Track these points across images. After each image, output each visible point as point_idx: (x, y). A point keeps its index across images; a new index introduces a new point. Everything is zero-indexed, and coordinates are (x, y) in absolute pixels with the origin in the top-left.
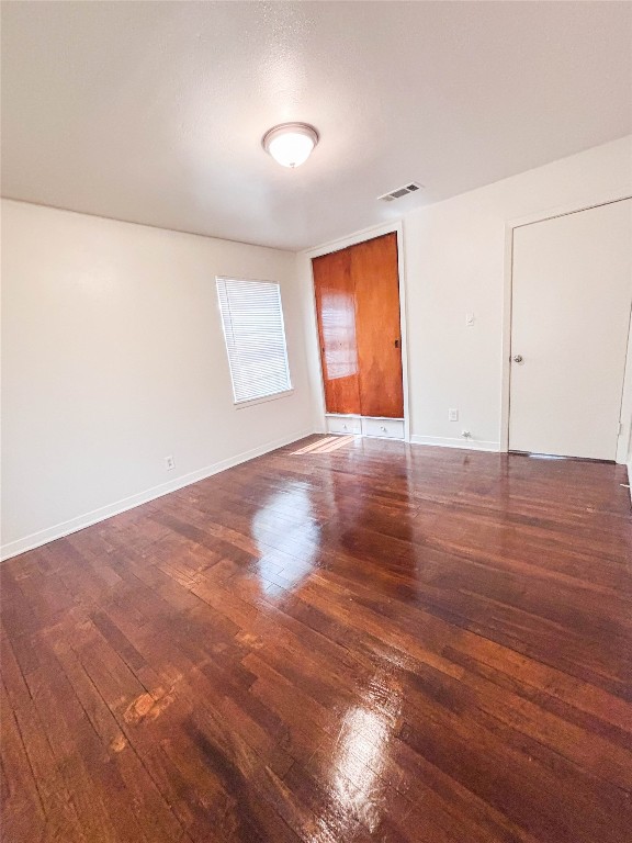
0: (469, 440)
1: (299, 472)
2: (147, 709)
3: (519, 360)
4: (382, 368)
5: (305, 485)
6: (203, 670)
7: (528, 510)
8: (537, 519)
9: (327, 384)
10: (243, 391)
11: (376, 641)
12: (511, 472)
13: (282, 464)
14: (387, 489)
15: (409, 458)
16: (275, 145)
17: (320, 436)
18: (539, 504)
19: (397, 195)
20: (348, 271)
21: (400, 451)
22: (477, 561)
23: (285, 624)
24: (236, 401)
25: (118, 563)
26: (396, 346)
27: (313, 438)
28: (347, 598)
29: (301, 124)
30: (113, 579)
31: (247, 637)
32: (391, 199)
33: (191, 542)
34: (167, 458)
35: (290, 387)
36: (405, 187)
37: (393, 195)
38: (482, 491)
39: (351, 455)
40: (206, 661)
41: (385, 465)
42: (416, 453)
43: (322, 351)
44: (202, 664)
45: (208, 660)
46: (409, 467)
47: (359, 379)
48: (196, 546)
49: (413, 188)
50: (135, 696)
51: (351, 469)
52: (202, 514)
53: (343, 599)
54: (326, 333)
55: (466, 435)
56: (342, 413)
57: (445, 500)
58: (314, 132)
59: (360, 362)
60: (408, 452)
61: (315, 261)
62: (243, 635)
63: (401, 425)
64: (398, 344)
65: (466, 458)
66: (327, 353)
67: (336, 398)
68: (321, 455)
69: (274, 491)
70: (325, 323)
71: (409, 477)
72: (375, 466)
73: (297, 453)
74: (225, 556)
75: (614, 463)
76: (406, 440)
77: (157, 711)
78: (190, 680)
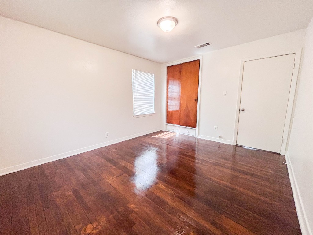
0: (221, 139)
1: (155, 144)
2: (91, 231)
3: (243, 110)
4: (189, 108)
5: (157, 149)
6: (114, 217)
7: (245, 168)
8: (249, 173)
9: (168, 112)
10: (137, 111)
11: (184, 214)
12: (237, 153)
13: (148, 140)
14: (189, 154)
15: (197, 143)
16: (162, 24)
17: (164, 132)
18: (249, 167)
19: (202, 46)
20: (180, 72)
21: (194, 140)
22: (226, 186)
23: (147, 202)
24: (134, 115)
25: (84, 171)
26: (196, 101)
27: (160, 132)
28: (173, 195)
29: (172, 17)
30: (82, 176)
31: (132, 205)
32: (200, 47)
33: (112, 165)
34: (106, 133)
35: (154, 112)
36: (205, 43)
37: (200, 46)
38: (226, 159)
39: (174, 140)
40: (115, 214)
41: (188, 145)
42: (200, 142)
43: (167, 100)
44: (113, 215)
45: (116, 214)
46: (197, 147)
47: (180, 112)
48: (114, 167)
49: (208, 44)
50: (86, 225)
51: (174, 145)
52: (117, 156)
53: (171, 195)
54: (169, 94)
55: (220, 137)
56: (172, 123)
57: (212, 161)
58: (176, 21)
59: (181, 105)
60: (197, 141)
61: (168, 67)
62: (131, 205)
63: (195, 131)
64: (196, 100)
65: (220, 146)
66: (169, 101)
67: (171, 118)
68: (163, 138)
69: (145, 150)
70: (170, 90)
71: (196, 150)
72: (185, 145)
73: (154, 137)
74: (125, 173)
75: (279, 154)
76: (196, 137)
77: (94, 232)
78: (109, 221)
